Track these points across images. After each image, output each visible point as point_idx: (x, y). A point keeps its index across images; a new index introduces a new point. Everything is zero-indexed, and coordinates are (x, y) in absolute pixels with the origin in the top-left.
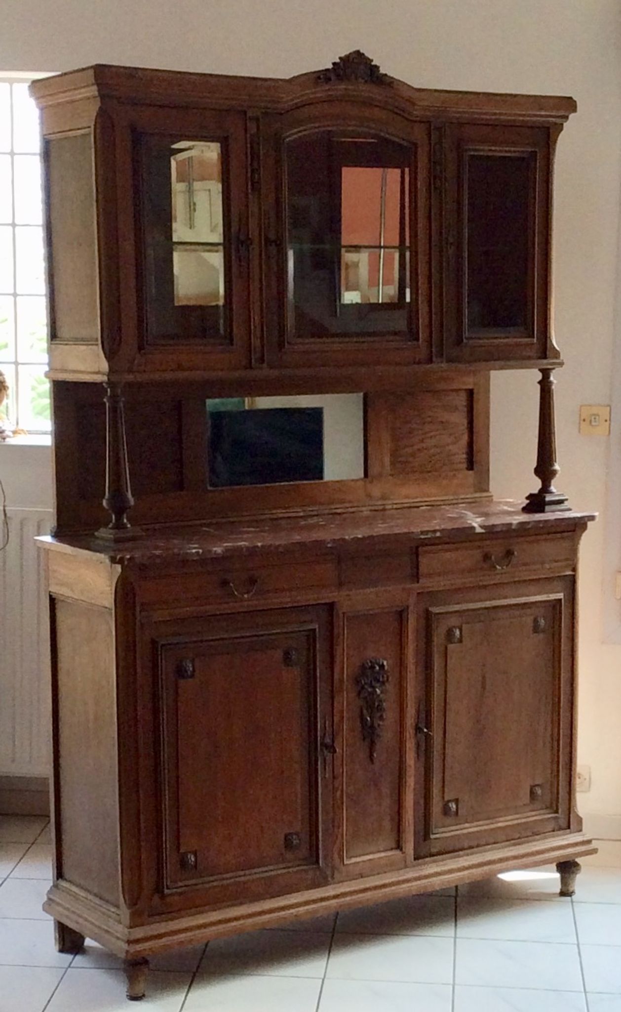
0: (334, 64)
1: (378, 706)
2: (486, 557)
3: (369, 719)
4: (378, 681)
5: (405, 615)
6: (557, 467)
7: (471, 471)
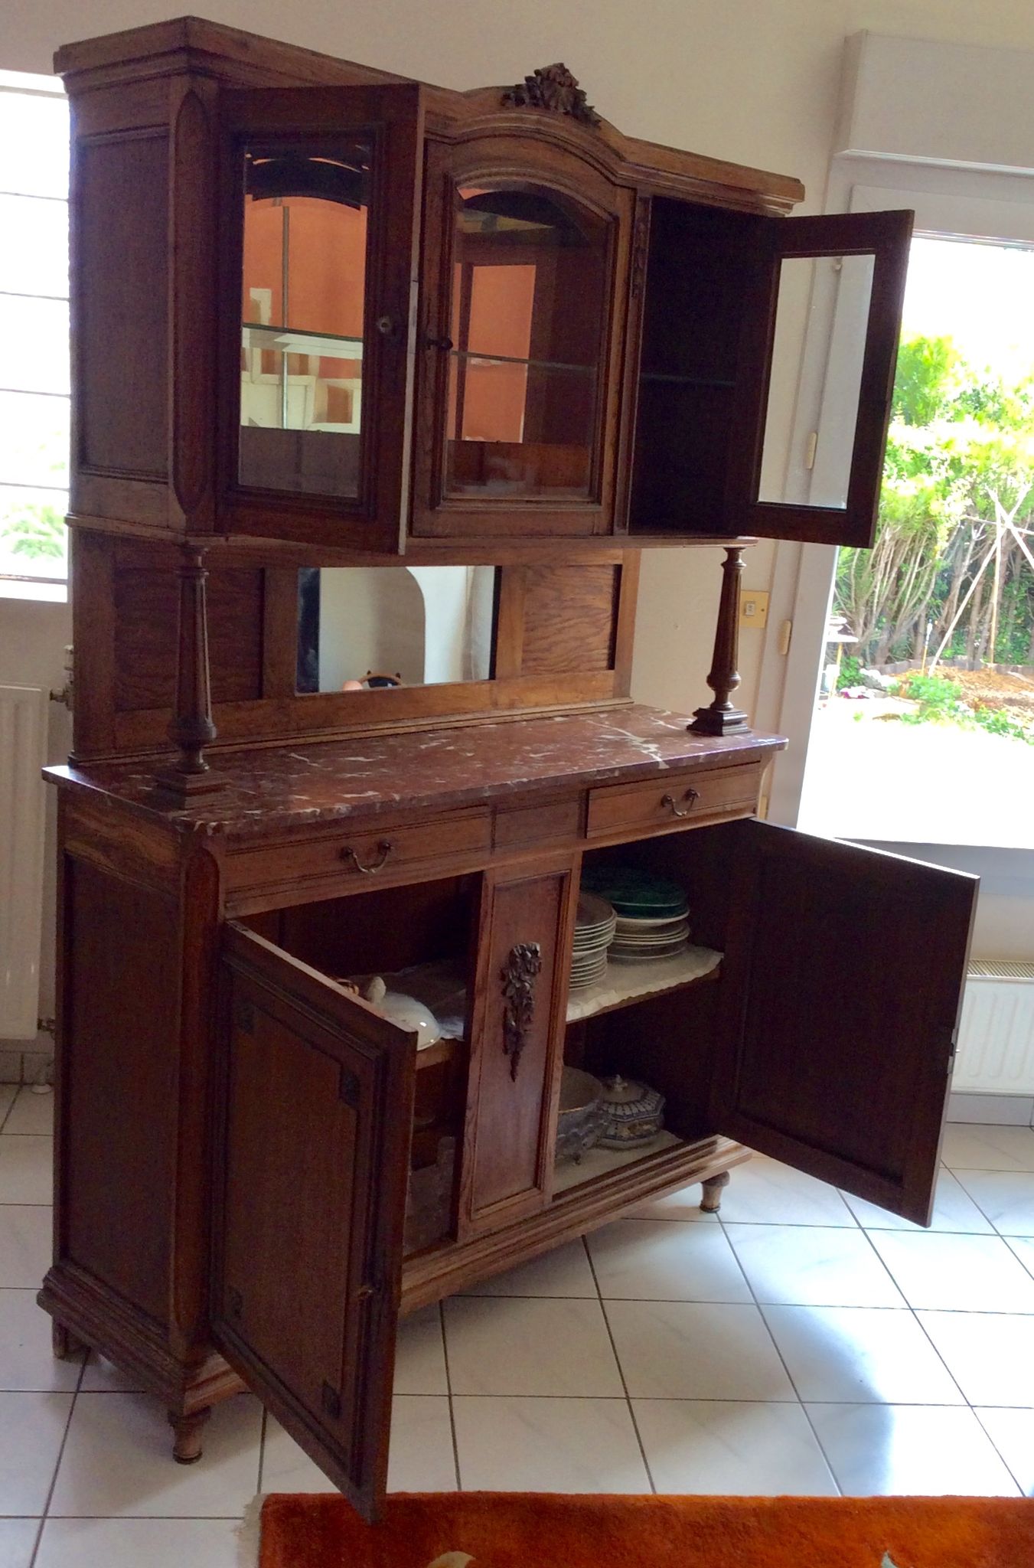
0: (528, 79)
1: (526, 1005)
2: (665, 800)
3: (514, 1023)
4: (528, 971)
5: (566, 882)
6: (737, 677)
7: (612, 671)
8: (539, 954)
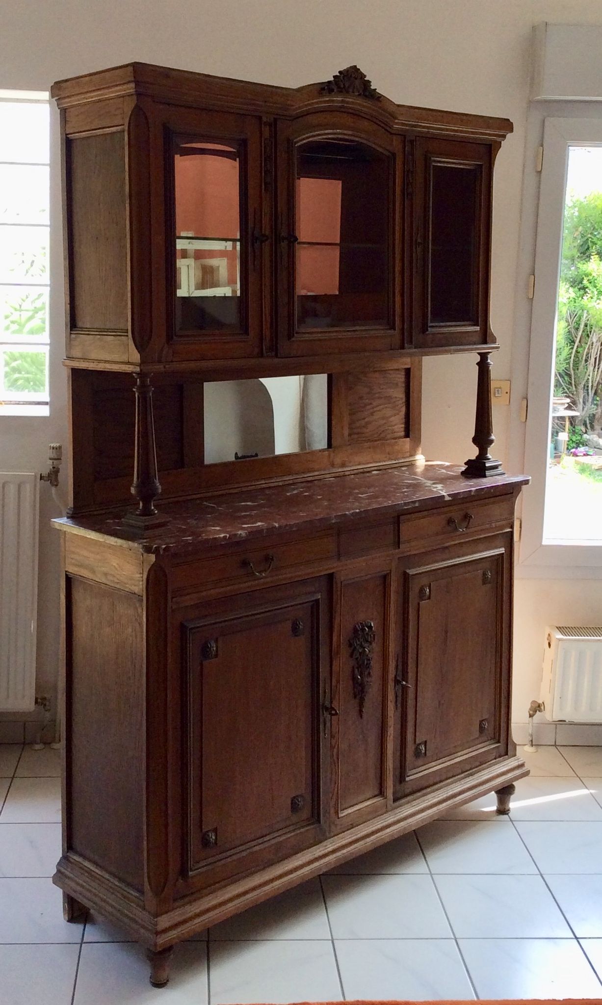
0: (334, 77)
1: (367, 664)
2: (450, 521)
4: (367, 641)
5: (388, 578)
7: (408, 439)
8: (373, 629)
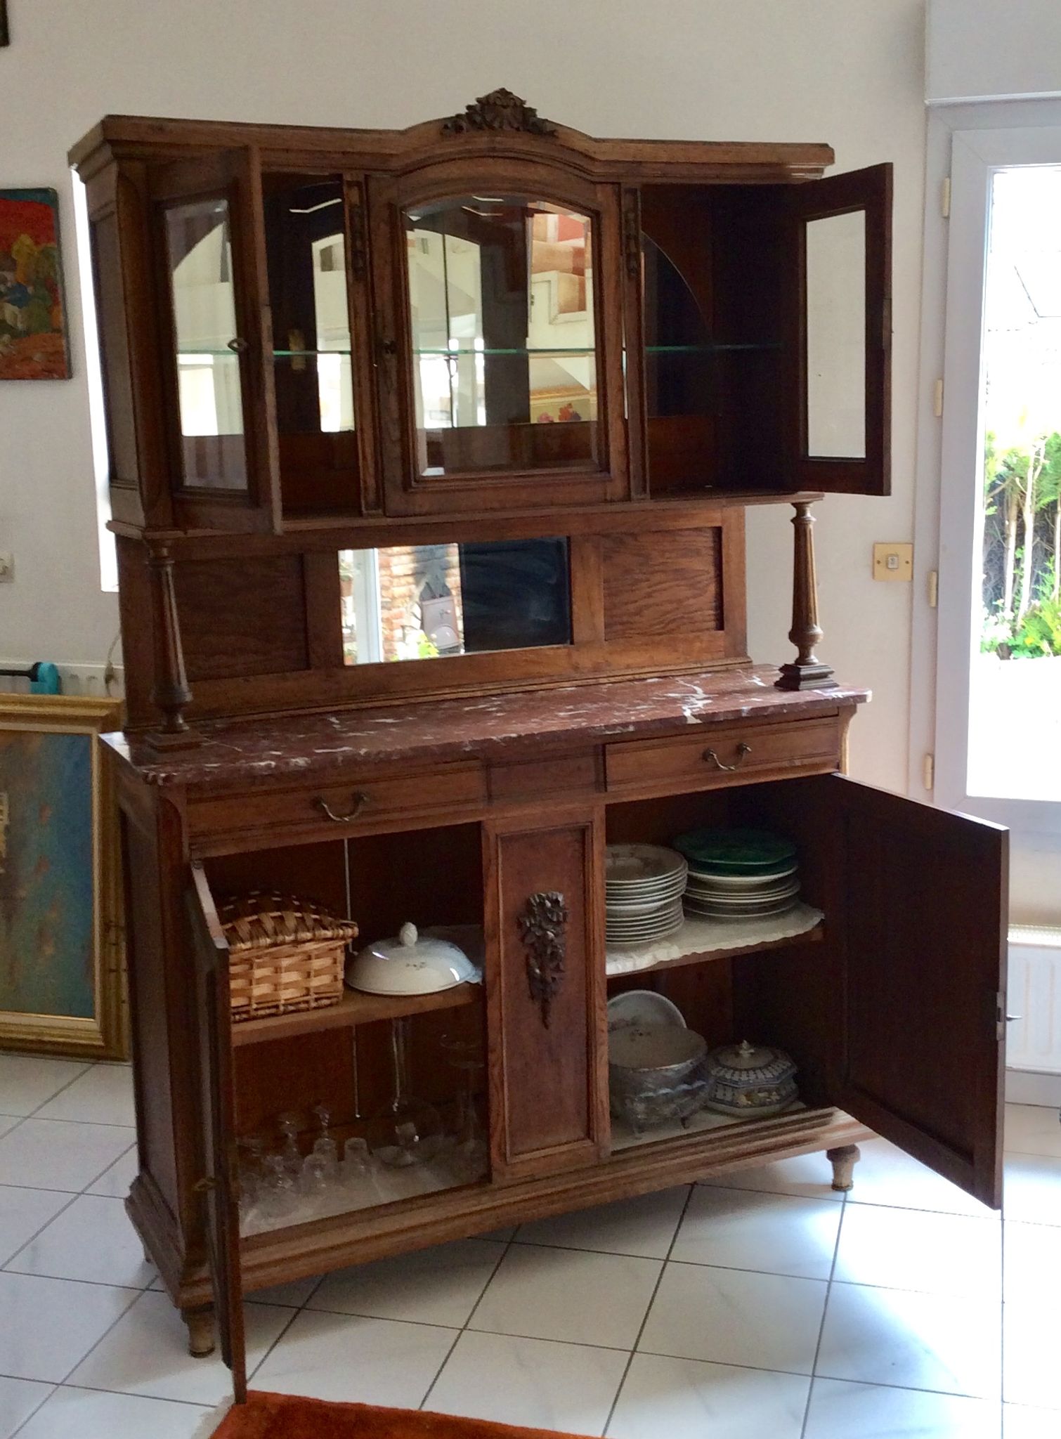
0: (469, 107)
1: (552, 953)
2: (707, 754)
3: (538, 971)
4: (551, 921)
5: (588, 833)
6: (818, 630)
7: (721, 632)
8: (561, 904)
